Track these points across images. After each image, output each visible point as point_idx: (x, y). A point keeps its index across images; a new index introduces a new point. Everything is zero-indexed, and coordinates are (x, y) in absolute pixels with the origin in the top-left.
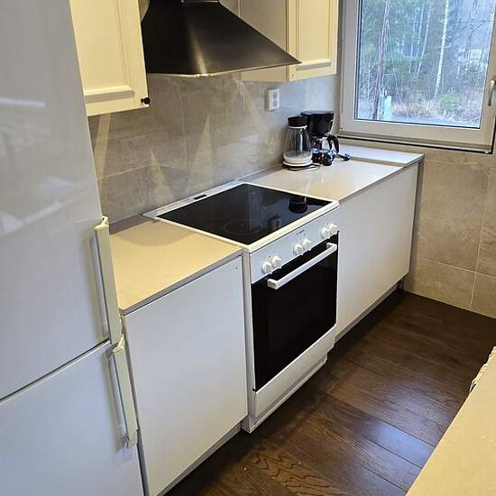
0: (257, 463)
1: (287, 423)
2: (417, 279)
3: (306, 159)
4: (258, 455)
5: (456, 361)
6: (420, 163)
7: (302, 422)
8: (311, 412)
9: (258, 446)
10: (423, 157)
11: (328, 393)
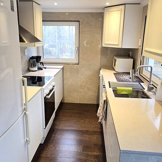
0: (49, 149)
1: (51, 138)
2: (65, 98)
3: (36, 69)
4: (48, 147)
5: (81, 113)
6: (63, 68)
7: (55, 136)
8: (55, 133)
9: (46, 146)
10: (63, 67)
11: (57, 128)
